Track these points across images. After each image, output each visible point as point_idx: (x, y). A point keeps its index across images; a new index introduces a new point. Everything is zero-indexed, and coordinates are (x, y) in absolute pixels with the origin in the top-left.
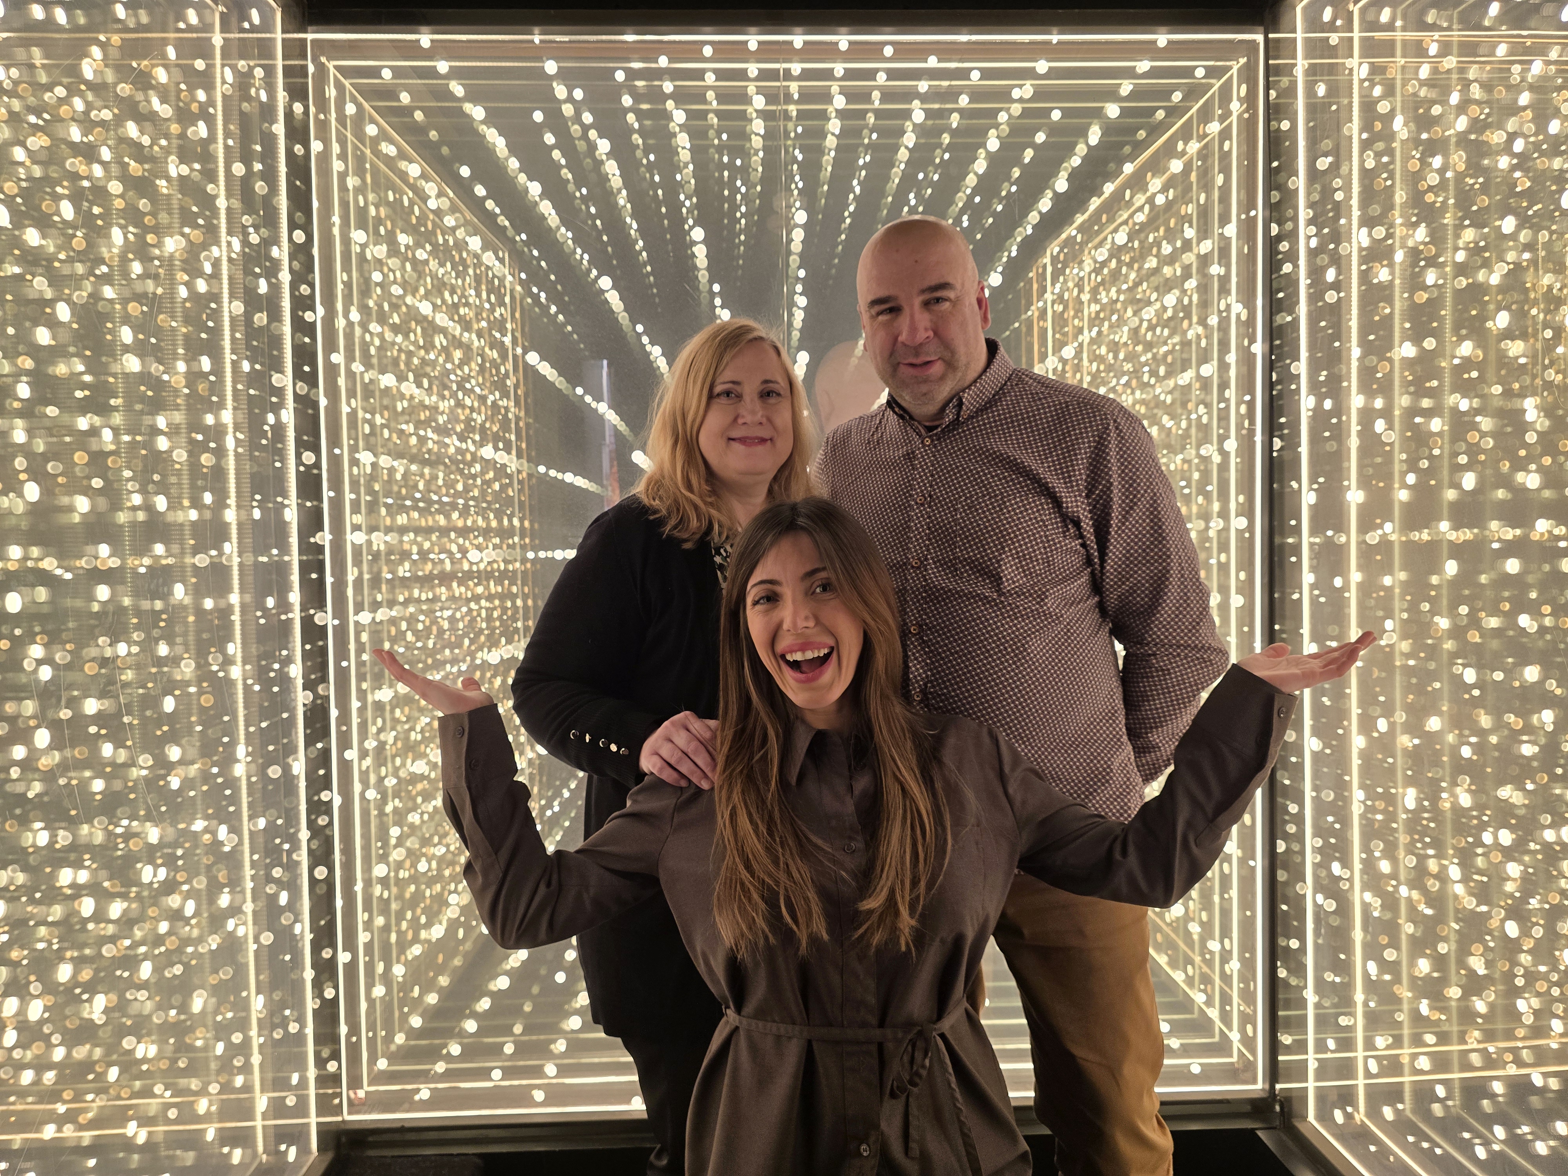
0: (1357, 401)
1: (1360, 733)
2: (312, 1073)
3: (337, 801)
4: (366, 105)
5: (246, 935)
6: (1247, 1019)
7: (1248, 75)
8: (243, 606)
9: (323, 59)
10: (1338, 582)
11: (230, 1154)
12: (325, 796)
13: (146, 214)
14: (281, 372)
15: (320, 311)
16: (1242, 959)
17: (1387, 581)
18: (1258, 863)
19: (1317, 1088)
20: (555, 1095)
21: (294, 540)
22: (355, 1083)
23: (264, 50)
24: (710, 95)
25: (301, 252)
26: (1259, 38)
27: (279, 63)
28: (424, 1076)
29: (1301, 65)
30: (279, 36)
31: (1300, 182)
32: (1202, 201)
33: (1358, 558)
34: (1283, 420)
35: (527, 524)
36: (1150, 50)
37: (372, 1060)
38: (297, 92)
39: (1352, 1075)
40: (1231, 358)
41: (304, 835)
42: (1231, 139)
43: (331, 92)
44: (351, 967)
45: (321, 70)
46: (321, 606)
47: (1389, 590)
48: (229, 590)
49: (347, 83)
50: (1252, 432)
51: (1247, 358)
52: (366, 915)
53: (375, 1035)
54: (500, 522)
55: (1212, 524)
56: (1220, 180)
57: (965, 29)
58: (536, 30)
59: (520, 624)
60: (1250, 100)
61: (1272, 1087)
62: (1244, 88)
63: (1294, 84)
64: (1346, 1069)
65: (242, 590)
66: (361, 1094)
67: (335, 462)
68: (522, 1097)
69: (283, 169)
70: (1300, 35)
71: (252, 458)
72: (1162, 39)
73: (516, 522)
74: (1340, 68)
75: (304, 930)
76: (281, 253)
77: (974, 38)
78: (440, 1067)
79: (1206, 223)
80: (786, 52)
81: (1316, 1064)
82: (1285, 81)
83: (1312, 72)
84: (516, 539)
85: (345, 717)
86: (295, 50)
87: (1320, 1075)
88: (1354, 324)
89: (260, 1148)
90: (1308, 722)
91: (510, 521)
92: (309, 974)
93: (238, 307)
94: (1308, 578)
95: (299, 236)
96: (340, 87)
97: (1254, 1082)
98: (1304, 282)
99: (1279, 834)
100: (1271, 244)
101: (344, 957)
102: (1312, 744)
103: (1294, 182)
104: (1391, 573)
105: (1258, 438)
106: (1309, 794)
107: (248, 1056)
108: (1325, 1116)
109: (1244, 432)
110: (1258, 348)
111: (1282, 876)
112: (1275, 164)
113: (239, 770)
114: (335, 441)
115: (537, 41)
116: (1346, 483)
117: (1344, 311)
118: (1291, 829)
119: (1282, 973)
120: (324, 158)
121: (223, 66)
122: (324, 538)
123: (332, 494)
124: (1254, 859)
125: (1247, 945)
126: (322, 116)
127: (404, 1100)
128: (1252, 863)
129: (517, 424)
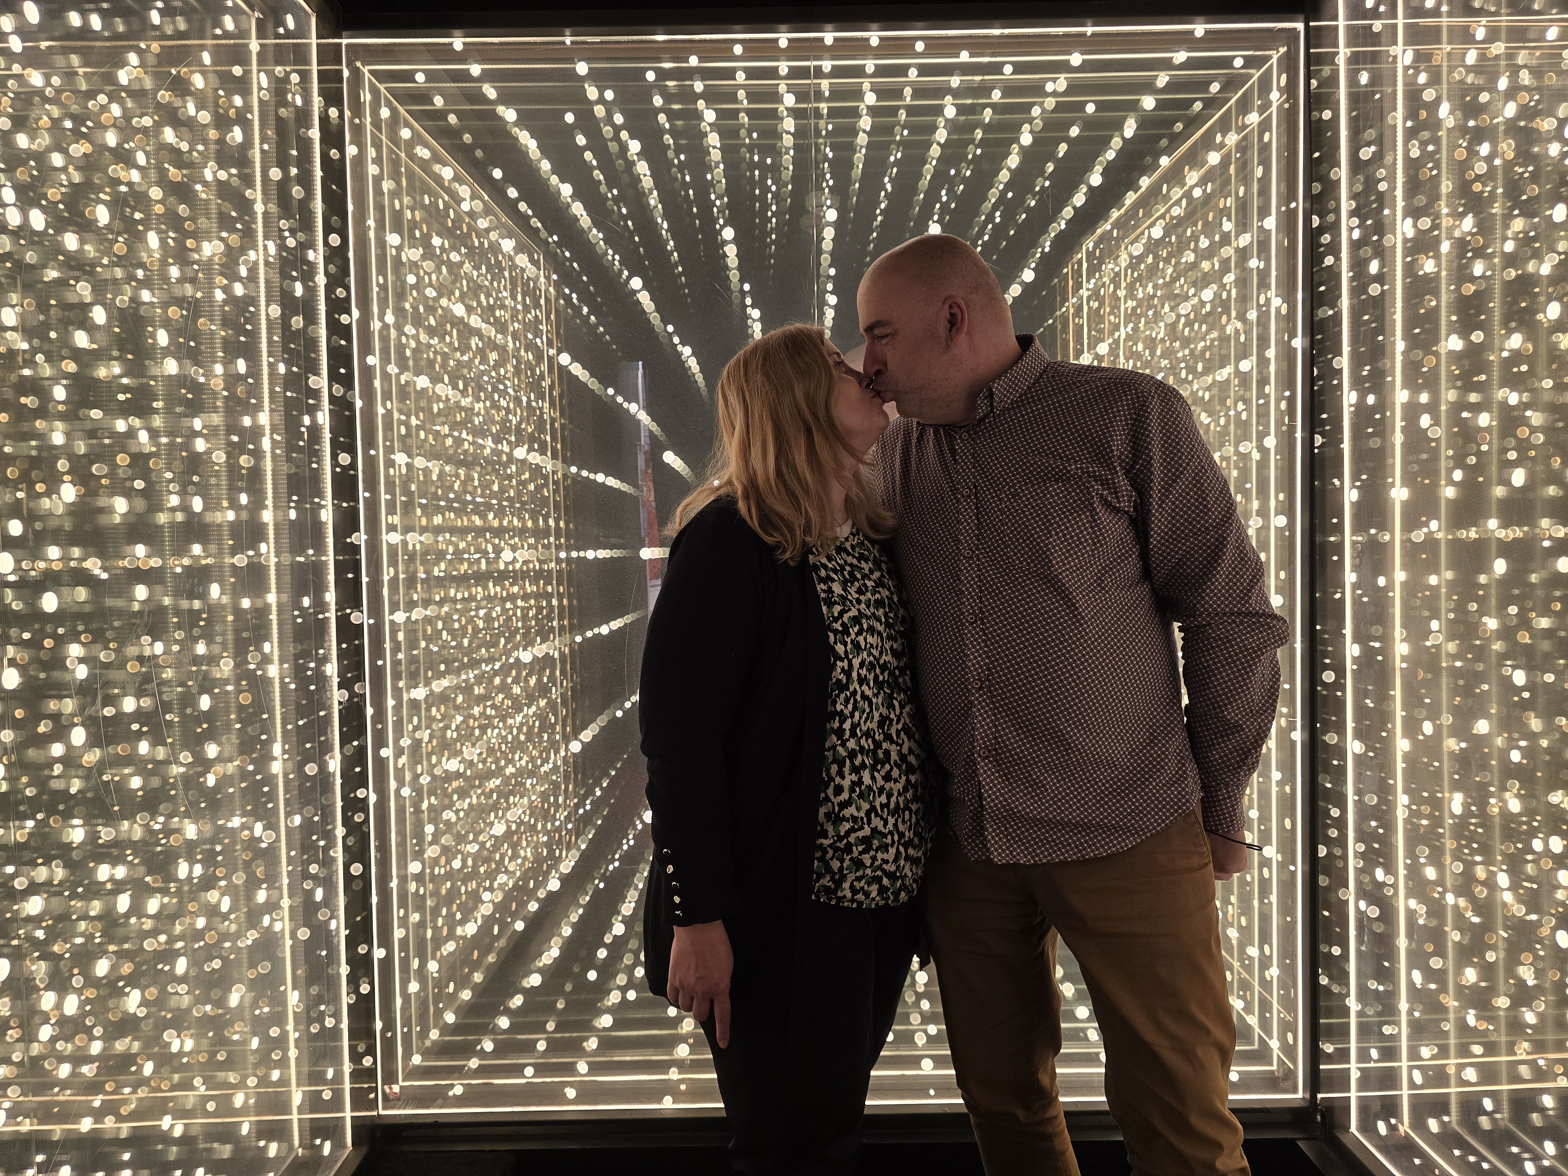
0: (1402, 396)
1: (1405, 735)
2: (347, 1067)
3: (373, 798)
4: (401, 109)
5: (283, 930)
6: (1287, 1027)
7: (1288, 64)
8: (280, 605)
9: (359, 64)
10: (1382, 581)
11: (265, 1149)
12: (361, 793)
13: (186, 219)
14: (317, 373)
15: (356, 313)
16: (1282, 966)
17: (1433, 580)
18: (1299, 868)
19: (1360, 1098)
20: (586, 1093)
21: (330, 540)
22: (390, 1078)
23: (300, 56)
24: (741, 94)
25: (337, 256)
26: (1300, 26)
27: (315, 68)
28: (458, 1072)
29: (1343, 52)
30: (314, 41)
31: (1342, 173)
32: (1241, 194)
33: (1403, 556)
34: (1324, 416)
35: (562, 524)
36: (1186, 40)
37: (407, 1055)
38: (332, 97)
39: (1396, 1085)
40: (1271, 353)
41: (340, 832)
42: (1271, 131)
43: (366, 97)
44: (387, 964)
45: (356, 75)
46: (358, 606)
47: (1435, 589)
48: (268, 590)
49: (382, 87)
50: (1292, 429)
51: (1287, 354)
52: (402, 912)
53: (410, 1030)
54: (535, 521)
55: (1251, 523)
56: (1259, 172)
57: (998, 23)
58: (568, 32)
59: (555, 623)
60: (1290, 90)
61: (1313, 1097)
62: (1284, 77)
63: (1336, 73)
64: (1389, 1079)
65: (279, 592)
66: (396, 1088)
67: (371, 463)
68: (555, 1094)
69: (318, 173)
70: (1342, 23)
71: (289, 459)
72: (1199, 29)
73: (551, 522)
74: (1384, 55)
75: (339, 926)
76: (316, 256)
77: (1007, 31)
78: (474, 1063)
79: (1245, 217)
80: (817, 49)
81: (1359, 1074)
82: (1326, 71)
83: (1355, 60)
84: (552, 539)
85: (380, 715)
86: (329, 55)
87: (1363, 1084)
88: (1398, 317)
89: (296, 1142)
90: (1350, 725)
91: (546, 521)
92: (344, 970)
93: (275, 311)
94: (1350, 577)
95: (335, 240)
96: (375, 92)
97: (1295, 1090)
98: (1346, 275)
99: (1320, 839)
100: (1313, 236)
101: (379, 953)
102: (1354, 747)
103: (1336, 173)
104: (1437, 573)
105: (1299, 435)
106: (1351, 798)
107: (285, 1050)
108: (1368, 1127)
109: (1284, 428)
110: (1298, 343)
111: (1323, 881)
112: (1317, 155)
113: (276, 768)
114: (370, 441)
115: (568, 42)
116: (1390, 480)
117: (1387, 304)
118: (1333, 833)
119: (1324, 981)
120: (360, 160)
121: (259, 71)
122: (360, 538)
123: (367, 495)
124: (1294, 864)
125: (1287, 951)
126: (357, 121)
127: (437, 1096)
128: (1292, 868)
129: (552, 425)
